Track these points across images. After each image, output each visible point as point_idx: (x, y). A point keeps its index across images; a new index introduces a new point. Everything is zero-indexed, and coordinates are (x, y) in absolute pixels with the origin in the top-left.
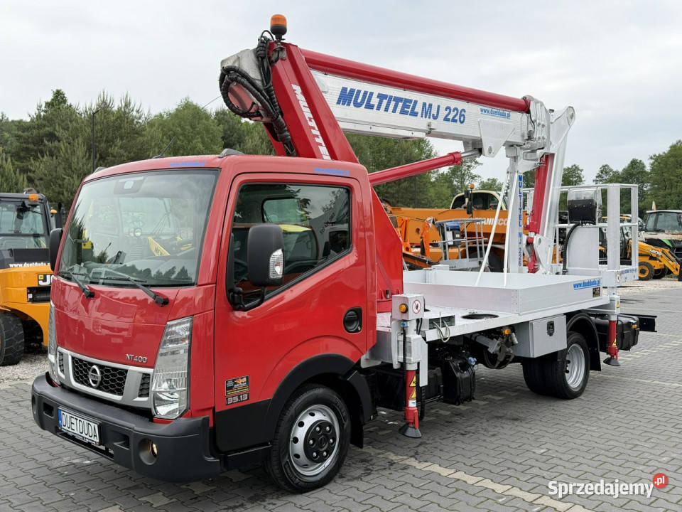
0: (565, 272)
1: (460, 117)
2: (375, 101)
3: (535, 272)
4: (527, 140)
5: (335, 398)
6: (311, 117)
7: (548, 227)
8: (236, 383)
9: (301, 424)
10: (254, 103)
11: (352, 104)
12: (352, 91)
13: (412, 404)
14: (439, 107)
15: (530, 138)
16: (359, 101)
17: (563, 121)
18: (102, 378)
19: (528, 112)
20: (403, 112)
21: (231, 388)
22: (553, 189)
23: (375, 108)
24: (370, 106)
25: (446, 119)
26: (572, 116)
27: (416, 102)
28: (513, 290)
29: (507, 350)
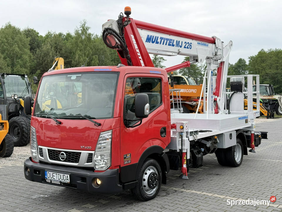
0: (229, 113)
1: (189, 46)
2: (159, 40)
3: (217, 113)
4: (215, 56)
5: (157, 164)
6: (137, 48)
7: (223, 94)
8: (127, 156)
9: (146, 174)
10: (117, 43)
11: (151, 42)
12: (151, 36)
13: (185, 166)
14: (182, 42)
15: (216, 55)
16: (153, 40)
17: (228, 47)
18: (67, 157)
19: (215, 43)
20: (169, 45)
21: (125, 158)
22: (224, 77)
23: (159, 43)
24: (157, 43)
25: (185, 47)
26: (232, 45)
27: (174, 40)
28: (217, 120)
29: (215, 145)
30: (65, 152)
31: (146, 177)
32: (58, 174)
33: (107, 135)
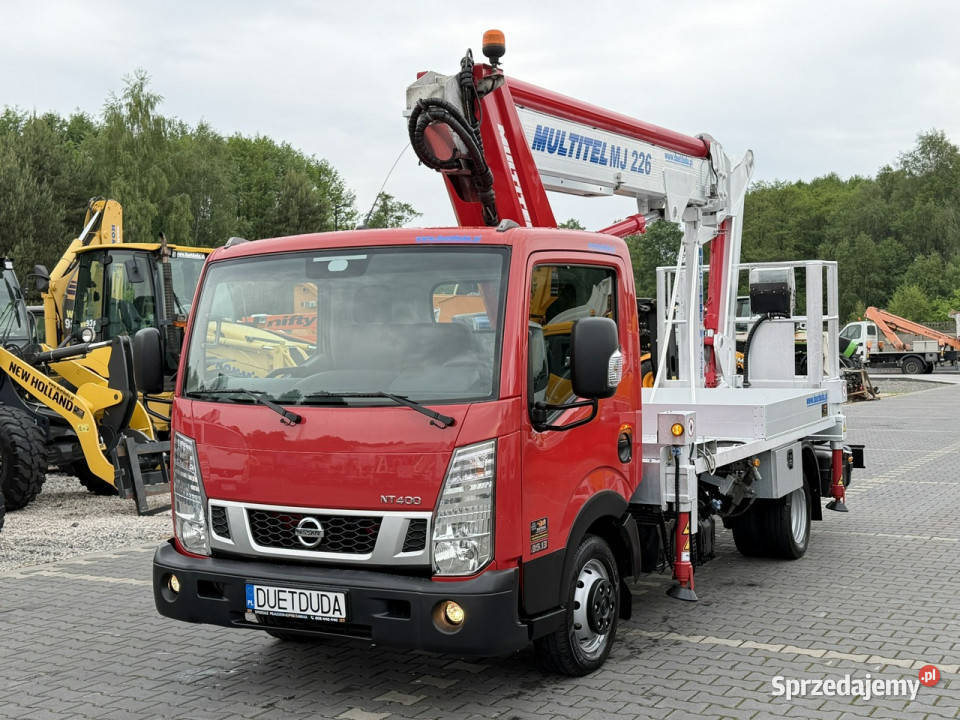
0: (746, 384)
1: (644, 166)
2: (567, 145)
3: (715, 387)
4: (710, 197)
5: (609, 552)
6: (514, 168)
7: (729, 323)
8: (538, 527)
9: (581, 585)
10: (455, 150)
11: (546, 149)
12: (546, 129)
13: (685, 557)
14: (626, 151)
15: (713, 195)
16: (553, 144)
17: (743, 172)
18: (326, 533)
19: (708, 156)
20: (594, 160)
21: (533, 533)
22: (732, 267)
23: (568, 153)
24: (562, 152)
25: (633, 169)
26: (751, 164)
27: (605, 145)
28: (756, 407)
29: (748, 488)
30: (319, 517)
31: (581, 595)
32: (298, 591)
33: (480, 455)
